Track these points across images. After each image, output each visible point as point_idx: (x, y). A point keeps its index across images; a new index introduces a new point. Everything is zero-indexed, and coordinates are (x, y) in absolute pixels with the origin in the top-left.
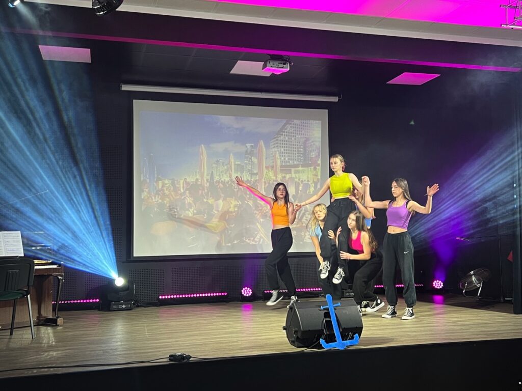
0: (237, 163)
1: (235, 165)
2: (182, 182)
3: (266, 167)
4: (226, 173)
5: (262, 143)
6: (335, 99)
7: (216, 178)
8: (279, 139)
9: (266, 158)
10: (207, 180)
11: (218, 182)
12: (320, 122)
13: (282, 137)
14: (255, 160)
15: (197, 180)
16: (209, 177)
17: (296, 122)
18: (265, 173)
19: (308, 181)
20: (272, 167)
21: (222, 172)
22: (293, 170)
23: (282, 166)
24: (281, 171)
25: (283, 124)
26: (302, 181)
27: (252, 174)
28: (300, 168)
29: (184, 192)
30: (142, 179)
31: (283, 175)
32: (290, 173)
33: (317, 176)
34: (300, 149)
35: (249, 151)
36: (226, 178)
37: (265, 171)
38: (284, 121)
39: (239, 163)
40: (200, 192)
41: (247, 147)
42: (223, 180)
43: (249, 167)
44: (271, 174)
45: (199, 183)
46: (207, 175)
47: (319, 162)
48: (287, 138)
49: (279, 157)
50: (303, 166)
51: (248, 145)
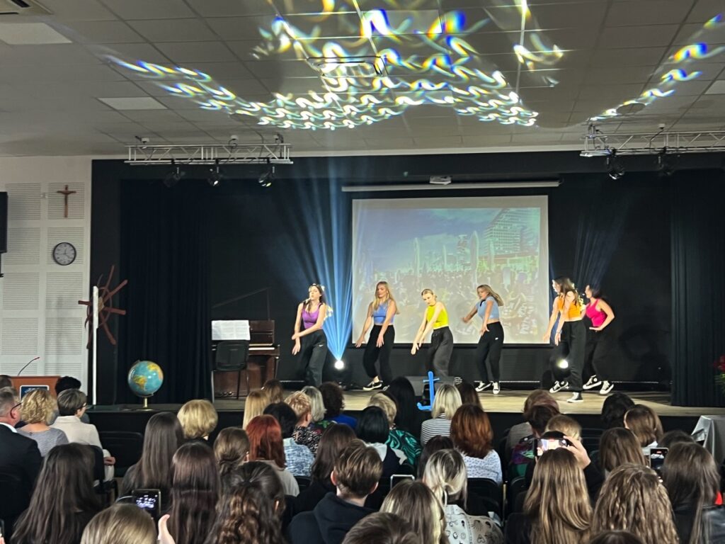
0: (450, 254)
1: (448, 256)
2: (396, 274)
3: (480, 258)
4: (438, 264)
5: (475, 233)
6: (556, 184)
7: (429, 269)
8: (494, 228)
9: (480, 248)
10: (420, 271)
11: (431, 273)
12: (539, 208)
13: (497, 227)
14: (468, 251)
15: (410, 271)
16: (422, 269)
17: (513, 210)
18: (478, 264)
19: (525, 271)
20: (486, 257)
21: (434, 263)
22: (508, 259)
23: (496, 256)
24: (496, 261)
25: (497, 213)
26: (518, 271)
27: (465, 265)
28: (516, 258)
29: (398, 284)
30: (360, 272)
31: (498, 265)
32: (505, 263)
33: (535, 265)
34: (516, 238)
35: (461, 242)
36: (438, 269)
37: (478, 262)
38: (500, 210)
39: (452, 254)
40: (413, 283)
41: (459, 238)
42: (435, 270)
43: (462, 258)
44: (485, 265)
45: (412, 274)
46: (421, 266)
47: (538, 250)
48: (502, 227)
49: (493, 247)
50: (519, 255)
51: (461, 236)
